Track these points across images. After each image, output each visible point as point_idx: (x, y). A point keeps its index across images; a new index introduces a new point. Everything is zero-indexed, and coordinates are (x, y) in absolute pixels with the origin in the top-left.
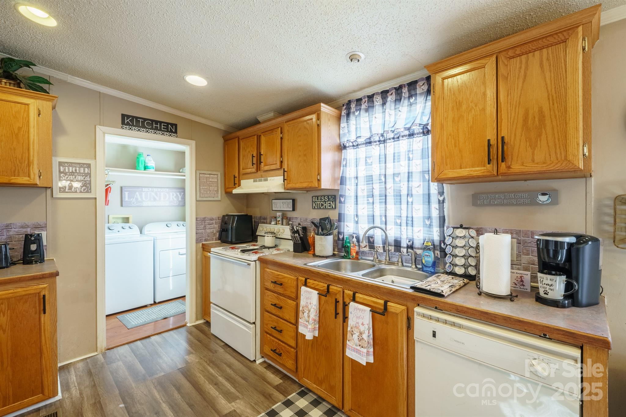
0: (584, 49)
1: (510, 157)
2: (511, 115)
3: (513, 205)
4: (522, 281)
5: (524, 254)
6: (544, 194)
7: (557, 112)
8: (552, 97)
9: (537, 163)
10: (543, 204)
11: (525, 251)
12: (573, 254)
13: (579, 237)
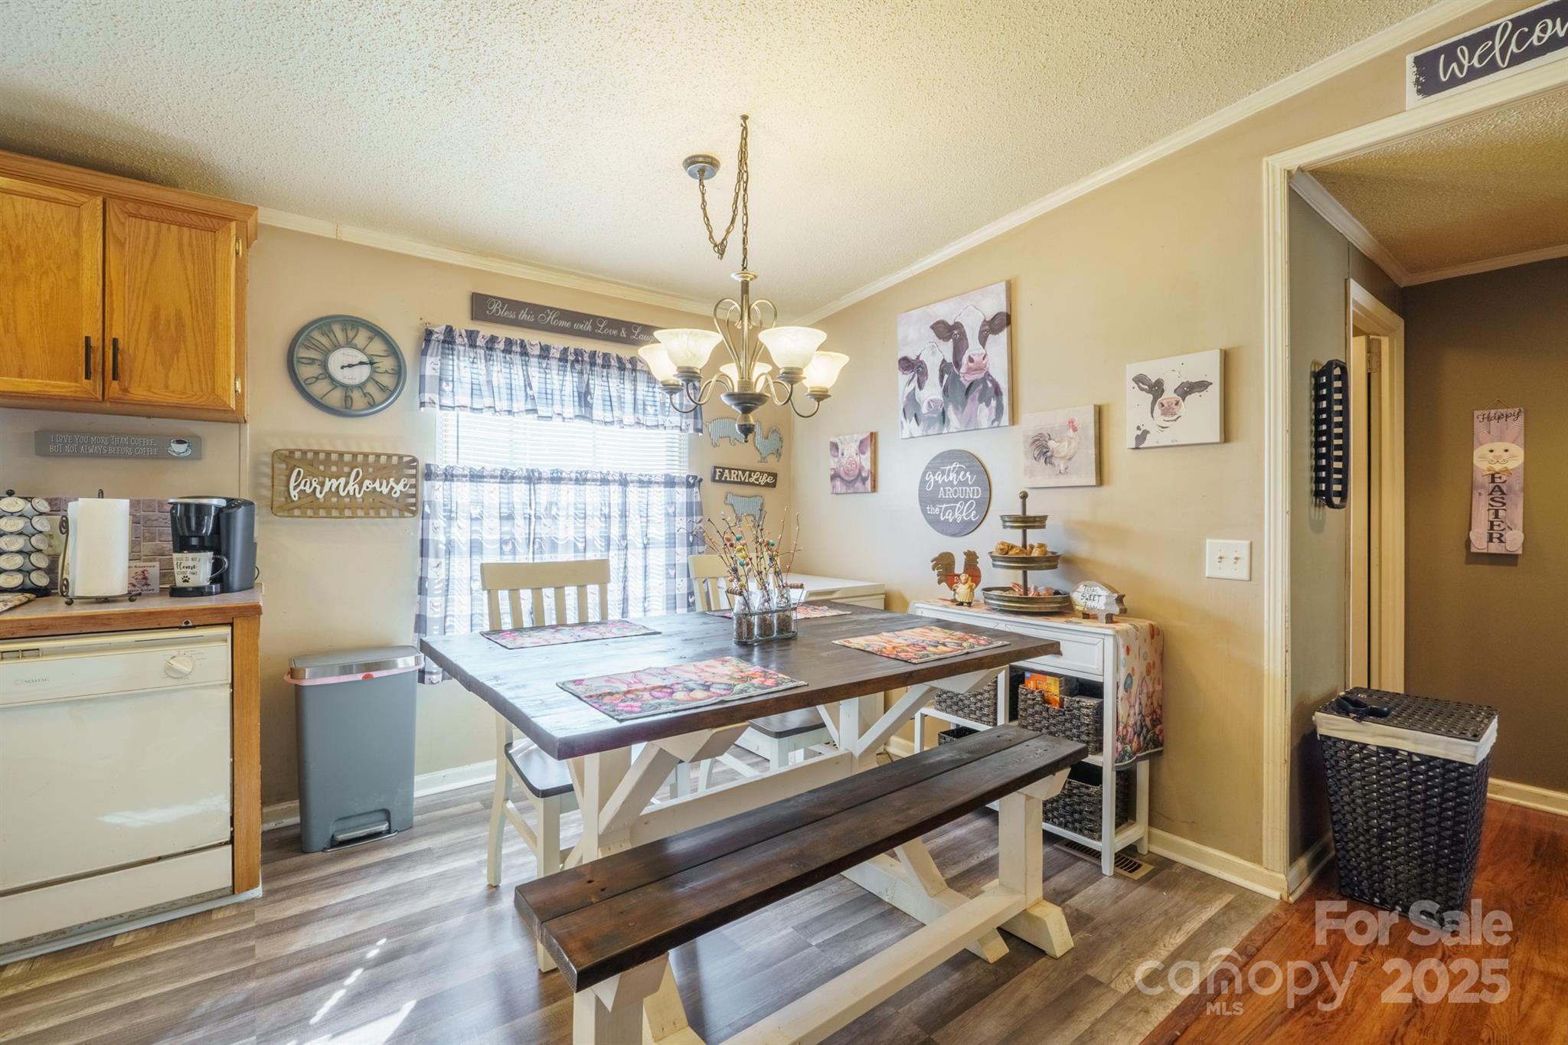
0: (237, 253)
1: (127, 374)
2: (130, 307)
3: (126, 457)
4: (145, 578)
5: (145, 539)
6: (180, 442)
7: (202, 325)
8: (196, 300)
9: (173, 392)
10: (178, 458)
11: (147, 535)
12: (223, 522)
13: (229, 500)
